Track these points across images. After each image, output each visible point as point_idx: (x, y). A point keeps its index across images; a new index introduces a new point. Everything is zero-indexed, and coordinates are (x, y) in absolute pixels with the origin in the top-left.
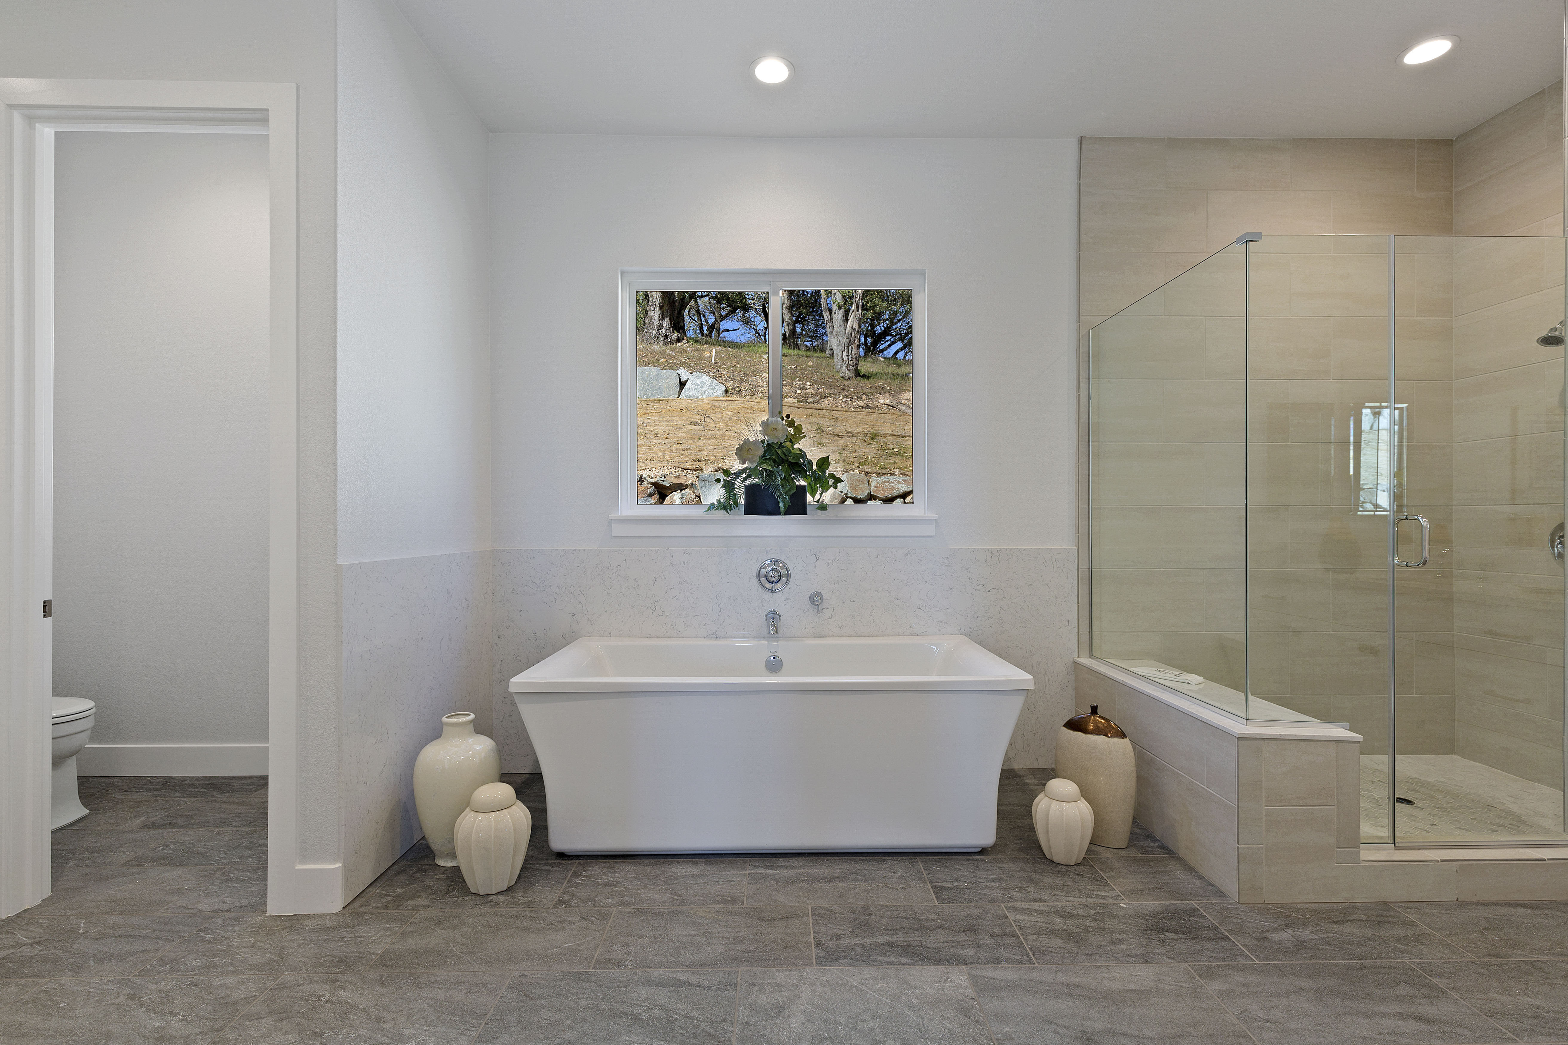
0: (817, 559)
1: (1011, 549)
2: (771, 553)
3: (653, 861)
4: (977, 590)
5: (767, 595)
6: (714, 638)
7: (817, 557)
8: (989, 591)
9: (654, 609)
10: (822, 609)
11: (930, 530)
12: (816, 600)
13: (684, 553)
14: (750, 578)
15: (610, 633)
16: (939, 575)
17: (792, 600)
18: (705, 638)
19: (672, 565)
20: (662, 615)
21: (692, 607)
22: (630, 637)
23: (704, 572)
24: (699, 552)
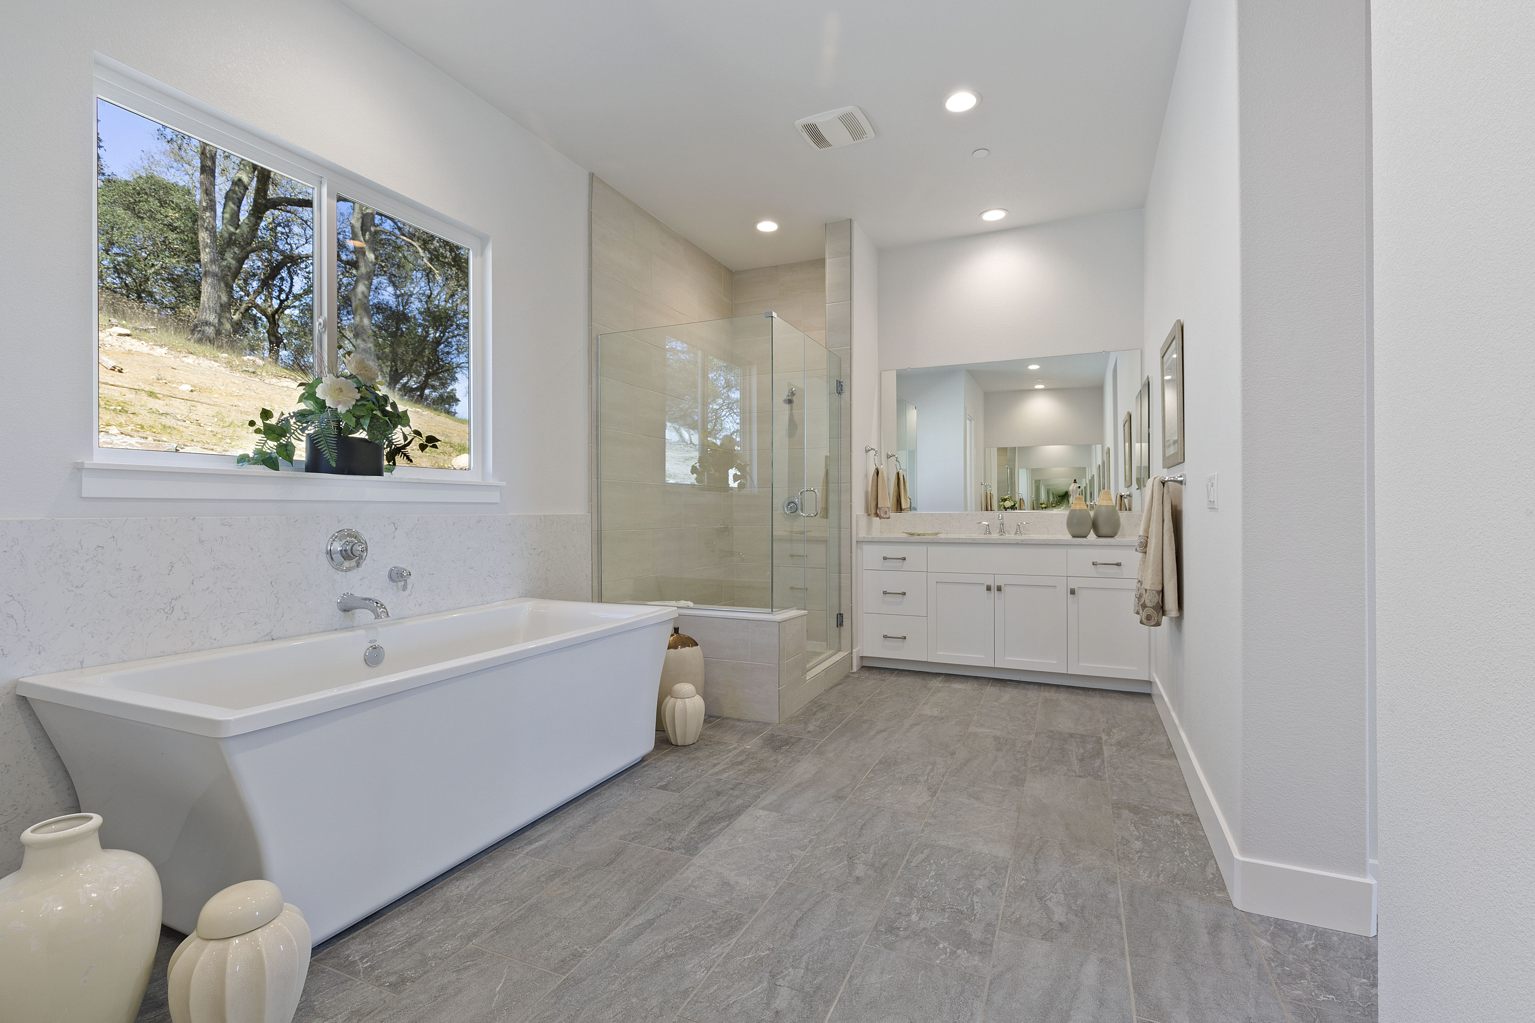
0: (396, 529)
1: (553, 515)
3: (410, 903)
5: (339, 576)
6: (268, 640)
7: (396, 525)
9: (171, 611)
11: (495, 497)
12: (402, 576)
13: (222, 524)
14: (317, 556)
15: (82, 663)
16: (504, 542)
17: (369, 578)
18: (255, 642)
19: (201, 542)
20: (184, 619)
21: (235, 602)
22: (124, 661)
23: (252, 550)
24: (246, 522)
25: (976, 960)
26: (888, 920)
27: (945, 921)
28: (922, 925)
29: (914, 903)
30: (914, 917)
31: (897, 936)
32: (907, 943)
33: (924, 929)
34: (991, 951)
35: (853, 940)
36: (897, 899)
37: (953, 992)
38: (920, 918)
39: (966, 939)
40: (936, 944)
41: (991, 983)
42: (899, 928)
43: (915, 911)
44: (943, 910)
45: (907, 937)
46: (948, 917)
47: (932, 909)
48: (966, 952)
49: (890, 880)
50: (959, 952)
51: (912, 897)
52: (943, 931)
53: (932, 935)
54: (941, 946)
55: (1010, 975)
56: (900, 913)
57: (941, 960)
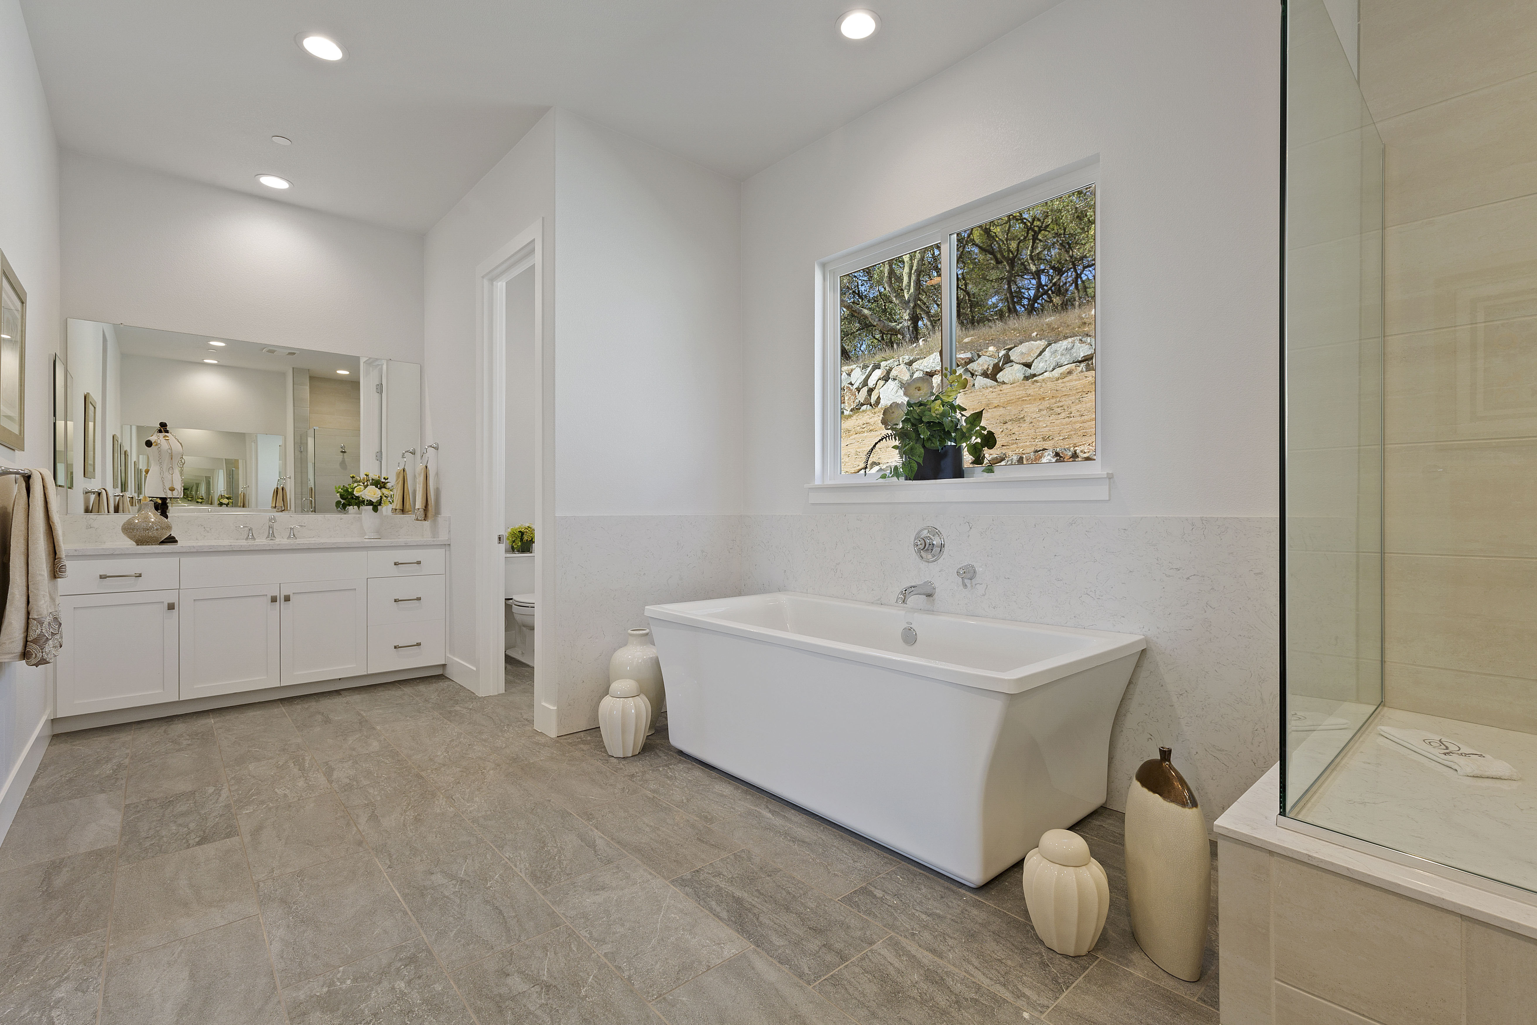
0: (971, 528)
1: (1225, 519)
2: (926, 520)
4: (1169, 576)
5: (923, 565)
7: (971, 525)
8: (1188, 578)
9: (836, 571)
10: (975, 585)
11: (1101, 492)
12: (968, 574)
13: (857, 520)
14: (909, 545)
16: (1113, 552)
17: (946, 571)
18: (871, 603)
21: (863, 572)
23: (871, 538)
24: (868, 518)
25: (302, 995)
26: (424, 965)
27: (362, 1006)
28: (385, 984)
29: (415, 997)
30: (401, 985)
31: (401, 960)
32: (385, 961)
33: (380, 983)
34: (289, 1013)
35: (436, 932)
36: (438, 987)
37: (310, 959)
38: (393, 988)
39: (326, 1005)
40: (355, 980)
41: (275, 988)
42: (406, 966)
43: (405, 991)
44: (375, 1015)
45: (390, 965)
46: (363, 1012)
47: (389, 1006)
48: (318, 994)
49: (472, 999)
50: (325, 990)
51: (425, 1001)
52: (358, 995)
53: (366, 984)
54: (349, 982)
55: (256, 1007)
56: (420, 977)
57: (339, 972)
